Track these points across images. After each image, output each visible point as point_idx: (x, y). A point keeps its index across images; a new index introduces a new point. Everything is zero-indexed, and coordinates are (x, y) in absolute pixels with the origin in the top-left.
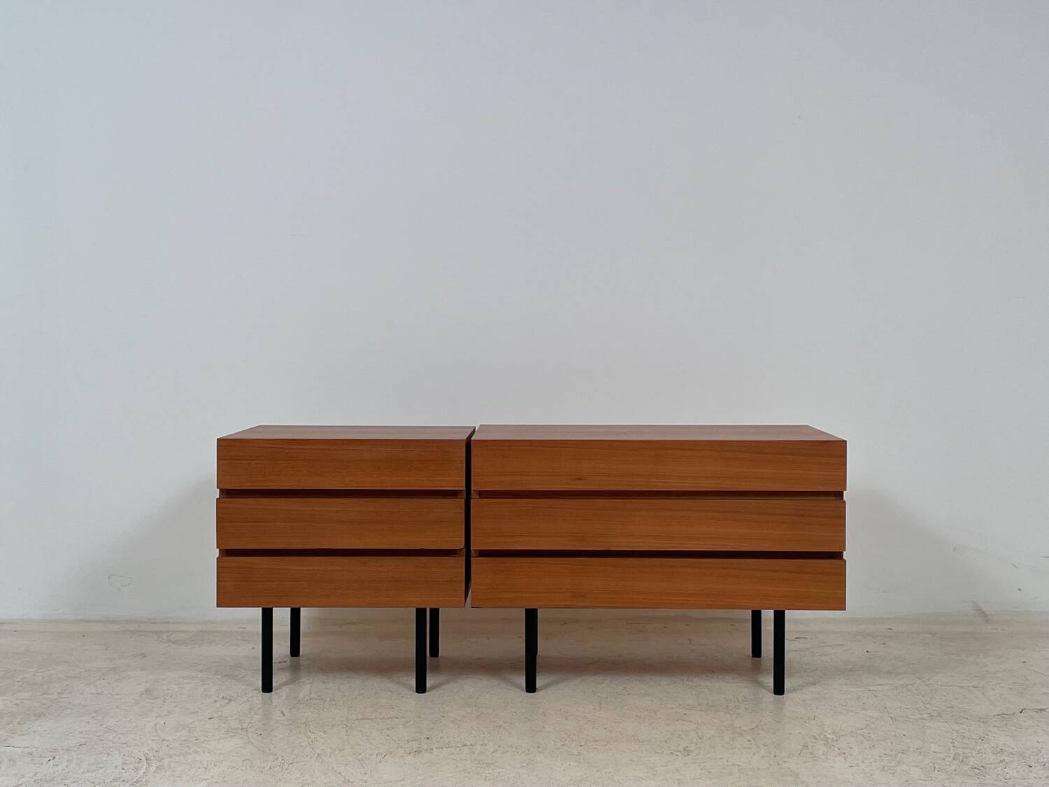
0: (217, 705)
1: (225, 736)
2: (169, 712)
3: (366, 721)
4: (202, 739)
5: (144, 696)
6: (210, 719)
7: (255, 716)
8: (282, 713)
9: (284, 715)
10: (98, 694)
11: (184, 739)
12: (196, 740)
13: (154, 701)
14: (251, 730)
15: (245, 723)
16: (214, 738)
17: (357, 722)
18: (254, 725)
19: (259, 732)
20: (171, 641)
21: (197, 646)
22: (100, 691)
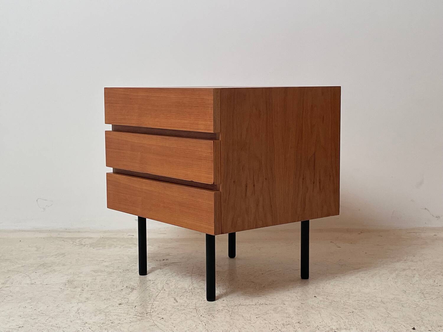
0: (124, 293)
1: (134, 319)
2: (87, 299)
3: (243, 307)
4: (117, 322)
5: (67, 286)
6: (120, 304)
7: (155, 302)
8: (175, 299)
9: (177, 302)
10: (32, 284)
11: (102, 322)
12: (112, 323)
13: (74, 290)
14: (154, 314)
15: (148, 308)
16: (125, 321)
17: (236, 307)
18: (156, 310)
19: (160, 316)
20: (82, 244)
21: (101, 248)
22: (33, 282)
